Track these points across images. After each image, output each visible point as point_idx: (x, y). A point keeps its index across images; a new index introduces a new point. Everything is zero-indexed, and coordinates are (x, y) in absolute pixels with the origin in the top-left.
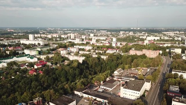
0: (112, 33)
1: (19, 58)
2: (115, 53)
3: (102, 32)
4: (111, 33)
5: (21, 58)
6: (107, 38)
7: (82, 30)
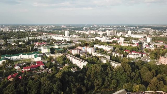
0: (156, 31)
1: (26, 55)
2: (139, 58)
3: (145, 29)
4: (154, 31)
5: (28, 55)
6: (146, 36)
7: (124, 27)
